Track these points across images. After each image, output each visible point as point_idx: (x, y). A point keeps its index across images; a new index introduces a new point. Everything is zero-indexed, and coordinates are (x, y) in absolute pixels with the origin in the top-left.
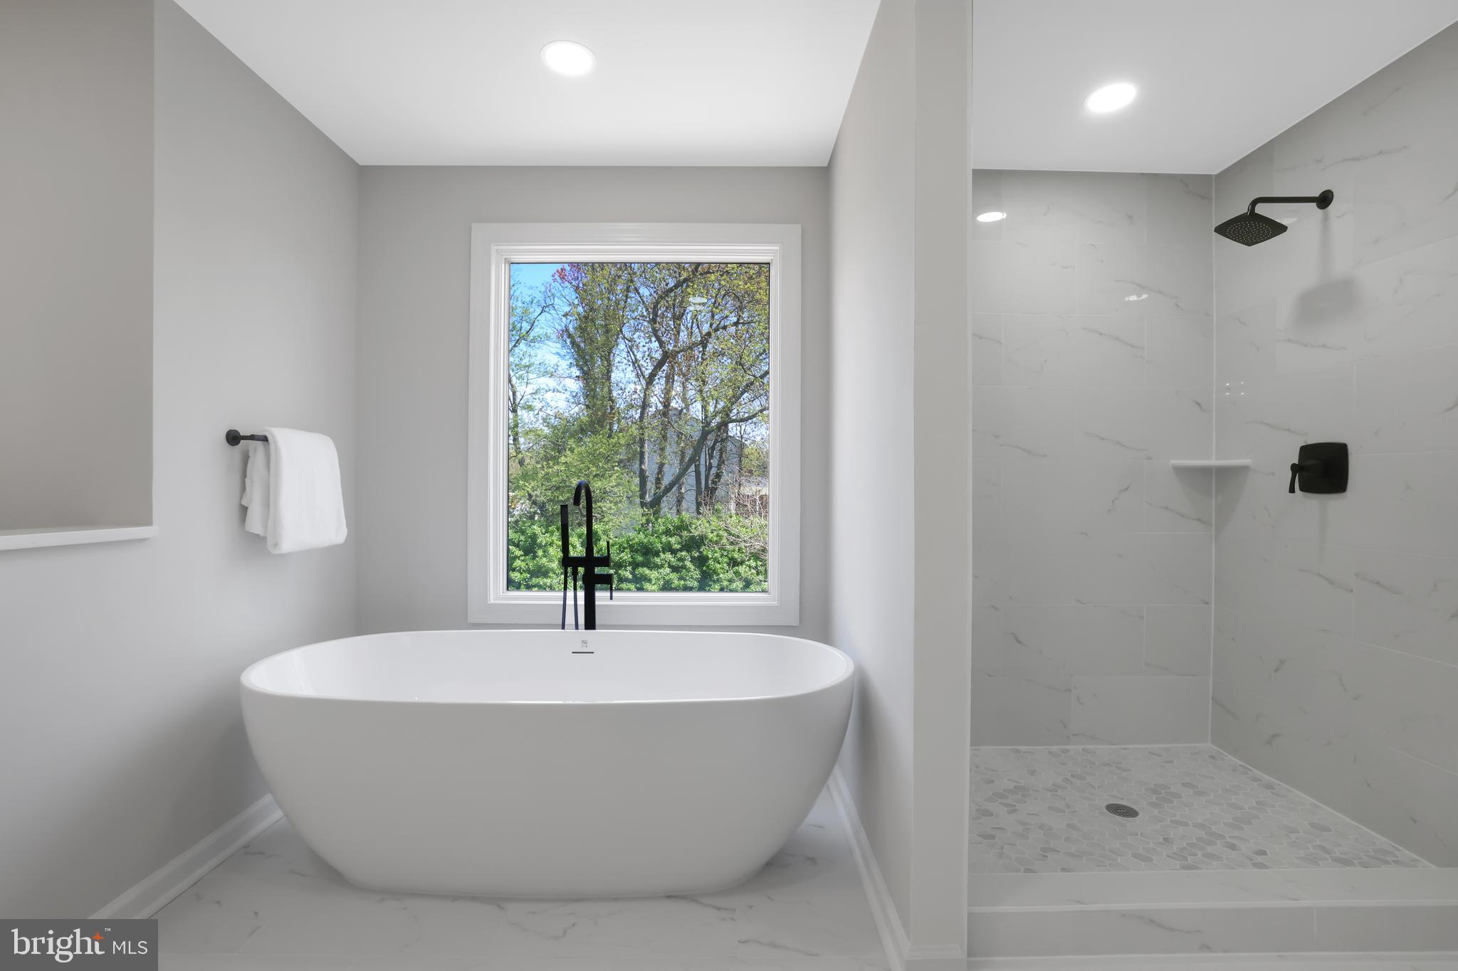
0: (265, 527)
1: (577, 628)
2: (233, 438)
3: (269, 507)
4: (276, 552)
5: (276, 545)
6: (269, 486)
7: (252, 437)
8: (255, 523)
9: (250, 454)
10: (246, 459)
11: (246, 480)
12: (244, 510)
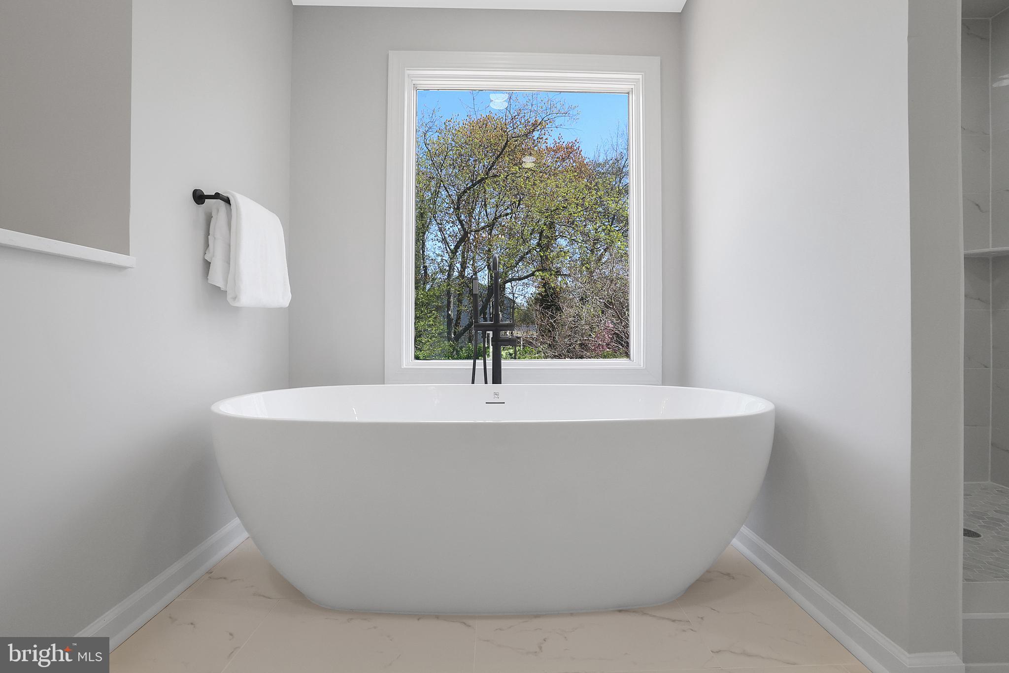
0: (226, 281)
1: (486, 383)
2: (199, 197)
3: (229, 264)
4: (236, 304)
5: (235, 298)
6: (230, 245)
7: (217, 196)
8: (217, 277)
9: (214, 214)
10: (209, 219)
11: (209, 236)
12: (207, 264)
